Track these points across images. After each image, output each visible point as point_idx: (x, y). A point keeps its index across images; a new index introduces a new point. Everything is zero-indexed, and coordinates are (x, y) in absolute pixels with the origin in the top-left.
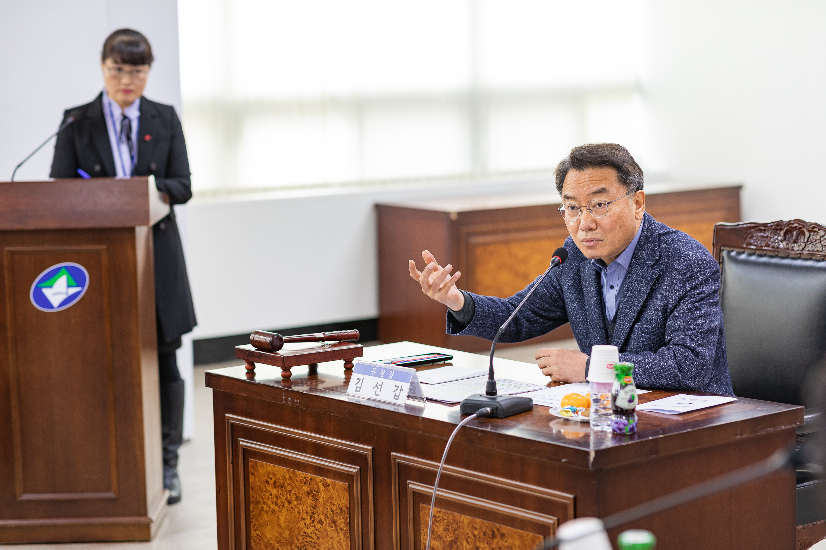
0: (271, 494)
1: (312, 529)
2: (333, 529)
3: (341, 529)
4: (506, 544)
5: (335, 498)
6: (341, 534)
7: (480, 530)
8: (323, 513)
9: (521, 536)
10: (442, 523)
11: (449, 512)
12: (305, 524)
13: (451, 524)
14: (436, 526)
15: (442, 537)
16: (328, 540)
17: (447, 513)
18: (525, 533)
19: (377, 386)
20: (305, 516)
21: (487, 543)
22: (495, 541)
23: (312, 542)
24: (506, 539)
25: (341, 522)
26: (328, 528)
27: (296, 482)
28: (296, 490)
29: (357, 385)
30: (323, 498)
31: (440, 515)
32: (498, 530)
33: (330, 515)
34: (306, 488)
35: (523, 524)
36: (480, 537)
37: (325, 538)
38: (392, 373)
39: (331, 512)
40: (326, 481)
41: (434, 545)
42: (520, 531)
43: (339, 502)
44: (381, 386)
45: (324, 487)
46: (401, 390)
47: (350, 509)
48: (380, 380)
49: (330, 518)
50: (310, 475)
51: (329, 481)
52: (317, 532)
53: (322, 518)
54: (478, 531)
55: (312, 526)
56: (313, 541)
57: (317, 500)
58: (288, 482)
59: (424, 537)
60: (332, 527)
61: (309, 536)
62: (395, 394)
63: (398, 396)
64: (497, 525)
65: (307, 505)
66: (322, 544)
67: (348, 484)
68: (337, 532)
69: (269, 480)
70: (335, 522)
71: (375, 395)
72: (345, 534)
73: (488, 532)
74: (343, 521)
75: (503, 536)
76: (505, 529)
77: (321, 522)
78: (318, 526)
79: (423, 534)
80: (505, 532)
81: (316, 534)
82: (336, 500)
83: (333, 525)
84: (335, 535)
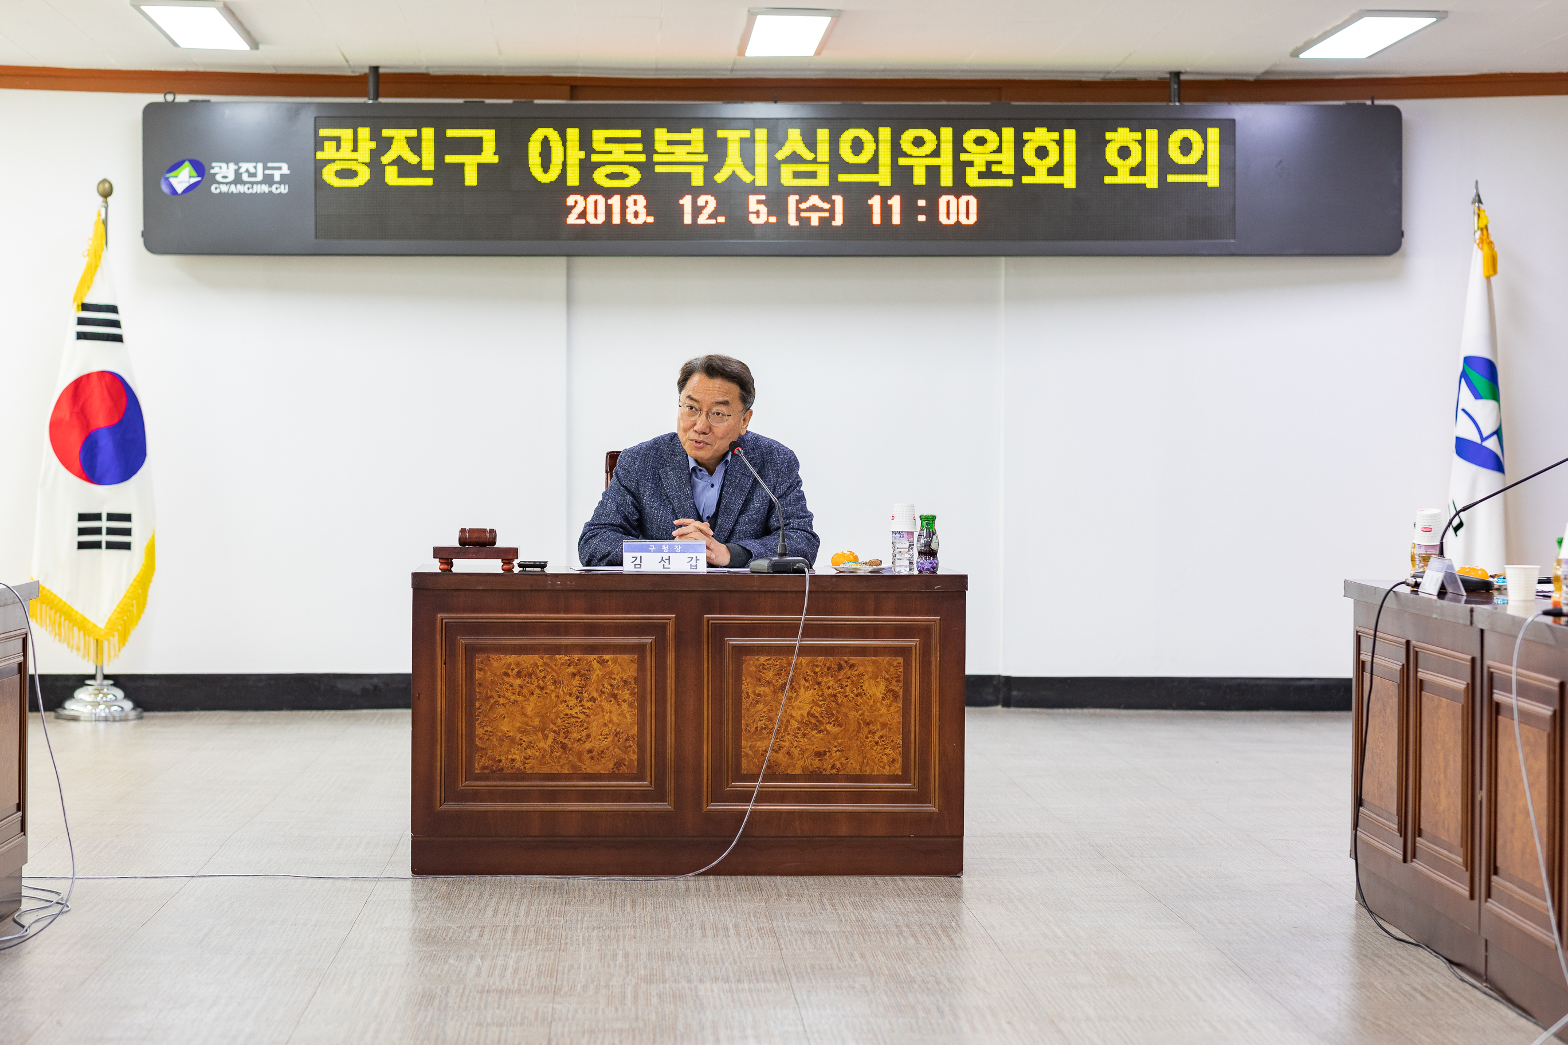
0: (511, 686)
1: (578, 709)
2: (612, 703)
3: (624, 701)
4: (856, 673)
5: (616, 673)
6: (625, 706)
7: (823, 666)
8: (597, 690)
9: (874, 662)
10: (772, 669)
11: (781, 657)
12: (567, 706)
13: (785, 667)
14: (763, 673)
15: (771, 682)
16: (604, 716)
17: (780, 659)
18: (879, 659)
19: (662, 560)
20: (567, 698)
21: (832, 677)
22: (842, 673)
23: (577, 722)
24: (856, 669)
25: (626, 694)
26: (604, 704)
27: (554, 666)
28: (554, 674)
29: (635, 563)
30: (597, 675)
31: (770, 662)
32: (846, 662)
33: (608, 689)
34: (571, 669)
35: (876, 651)
36: (822, 673)
37: (599, 714)
38: (678, 547)
39: (609, 687)
40: (604, 658)
41: (760, 691)
42: (873, 658)
43: (623, 675)
44: (669, 559)
45: (600, 664)
46: (697, 560)
47: (640, 680)
48: (666, 556)
49: (608, 693)
50: (576, 657)
51: (607, 657)
52: (587, 711)
53: (595, 695)
54: (820, 668)
55: (578, 706)
56: (579, 720)
57: (587, 678)
58: (540, 668)
59: (747, 686)
60: (611, 701)
61: (573, 717)
62: (691, 565)
63: (696, 566)
64: (846, 658)
65: (572, 687)
66: (594, 721)
67: (636, 657)
68: (619, 705)
69: (509, 672)
70: (615, 696)
71: (664, 568)
72: (630, 705)
73: (833, 666)
74: (628, 692)
75: (852, 666)
76: (854, 660)
77: (593, 700)
78: (589, 704)
79: (746, 684)
80: (855, 662)
81: (584, 713)
82: (618, 673)
83: (612, 699)
84: (615, 708)
